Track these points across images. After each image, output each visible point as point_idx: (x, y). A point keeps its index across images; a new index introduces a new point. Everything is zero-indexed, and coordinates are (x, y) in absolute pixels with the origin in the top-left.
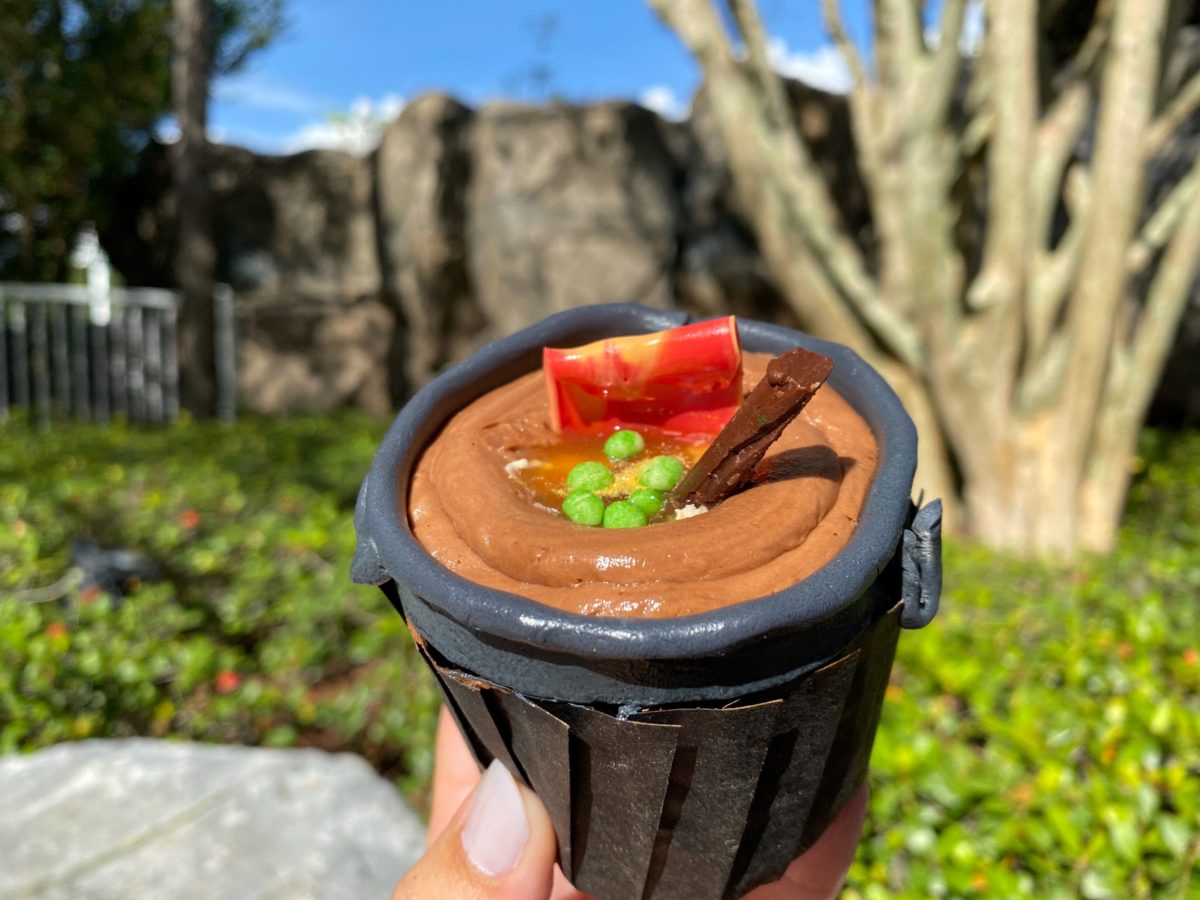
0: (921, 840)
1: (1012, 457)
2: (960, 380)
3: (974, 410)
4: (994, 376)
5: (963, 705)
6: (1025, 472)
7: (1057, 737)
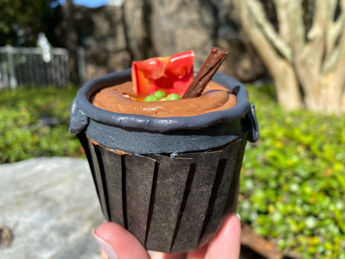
0: (294, 187)
1: (320, 87)
2: (304, 63)
3: (308, 72)
4: (315, 62)
5: (308, 148)
6: (324, 92)
7: (339, 156)
